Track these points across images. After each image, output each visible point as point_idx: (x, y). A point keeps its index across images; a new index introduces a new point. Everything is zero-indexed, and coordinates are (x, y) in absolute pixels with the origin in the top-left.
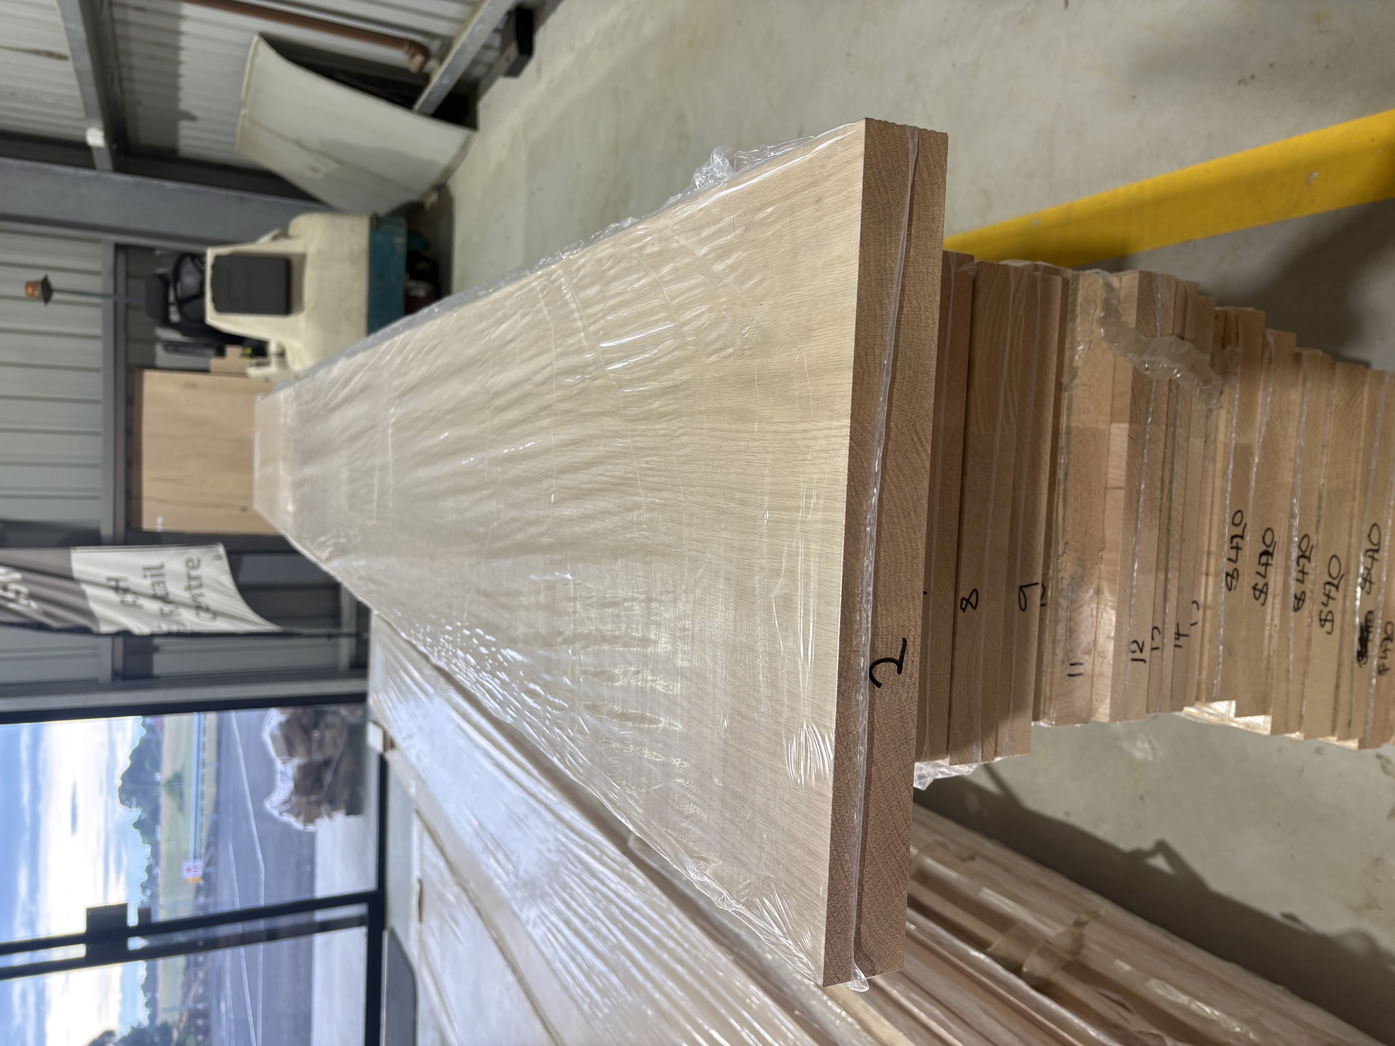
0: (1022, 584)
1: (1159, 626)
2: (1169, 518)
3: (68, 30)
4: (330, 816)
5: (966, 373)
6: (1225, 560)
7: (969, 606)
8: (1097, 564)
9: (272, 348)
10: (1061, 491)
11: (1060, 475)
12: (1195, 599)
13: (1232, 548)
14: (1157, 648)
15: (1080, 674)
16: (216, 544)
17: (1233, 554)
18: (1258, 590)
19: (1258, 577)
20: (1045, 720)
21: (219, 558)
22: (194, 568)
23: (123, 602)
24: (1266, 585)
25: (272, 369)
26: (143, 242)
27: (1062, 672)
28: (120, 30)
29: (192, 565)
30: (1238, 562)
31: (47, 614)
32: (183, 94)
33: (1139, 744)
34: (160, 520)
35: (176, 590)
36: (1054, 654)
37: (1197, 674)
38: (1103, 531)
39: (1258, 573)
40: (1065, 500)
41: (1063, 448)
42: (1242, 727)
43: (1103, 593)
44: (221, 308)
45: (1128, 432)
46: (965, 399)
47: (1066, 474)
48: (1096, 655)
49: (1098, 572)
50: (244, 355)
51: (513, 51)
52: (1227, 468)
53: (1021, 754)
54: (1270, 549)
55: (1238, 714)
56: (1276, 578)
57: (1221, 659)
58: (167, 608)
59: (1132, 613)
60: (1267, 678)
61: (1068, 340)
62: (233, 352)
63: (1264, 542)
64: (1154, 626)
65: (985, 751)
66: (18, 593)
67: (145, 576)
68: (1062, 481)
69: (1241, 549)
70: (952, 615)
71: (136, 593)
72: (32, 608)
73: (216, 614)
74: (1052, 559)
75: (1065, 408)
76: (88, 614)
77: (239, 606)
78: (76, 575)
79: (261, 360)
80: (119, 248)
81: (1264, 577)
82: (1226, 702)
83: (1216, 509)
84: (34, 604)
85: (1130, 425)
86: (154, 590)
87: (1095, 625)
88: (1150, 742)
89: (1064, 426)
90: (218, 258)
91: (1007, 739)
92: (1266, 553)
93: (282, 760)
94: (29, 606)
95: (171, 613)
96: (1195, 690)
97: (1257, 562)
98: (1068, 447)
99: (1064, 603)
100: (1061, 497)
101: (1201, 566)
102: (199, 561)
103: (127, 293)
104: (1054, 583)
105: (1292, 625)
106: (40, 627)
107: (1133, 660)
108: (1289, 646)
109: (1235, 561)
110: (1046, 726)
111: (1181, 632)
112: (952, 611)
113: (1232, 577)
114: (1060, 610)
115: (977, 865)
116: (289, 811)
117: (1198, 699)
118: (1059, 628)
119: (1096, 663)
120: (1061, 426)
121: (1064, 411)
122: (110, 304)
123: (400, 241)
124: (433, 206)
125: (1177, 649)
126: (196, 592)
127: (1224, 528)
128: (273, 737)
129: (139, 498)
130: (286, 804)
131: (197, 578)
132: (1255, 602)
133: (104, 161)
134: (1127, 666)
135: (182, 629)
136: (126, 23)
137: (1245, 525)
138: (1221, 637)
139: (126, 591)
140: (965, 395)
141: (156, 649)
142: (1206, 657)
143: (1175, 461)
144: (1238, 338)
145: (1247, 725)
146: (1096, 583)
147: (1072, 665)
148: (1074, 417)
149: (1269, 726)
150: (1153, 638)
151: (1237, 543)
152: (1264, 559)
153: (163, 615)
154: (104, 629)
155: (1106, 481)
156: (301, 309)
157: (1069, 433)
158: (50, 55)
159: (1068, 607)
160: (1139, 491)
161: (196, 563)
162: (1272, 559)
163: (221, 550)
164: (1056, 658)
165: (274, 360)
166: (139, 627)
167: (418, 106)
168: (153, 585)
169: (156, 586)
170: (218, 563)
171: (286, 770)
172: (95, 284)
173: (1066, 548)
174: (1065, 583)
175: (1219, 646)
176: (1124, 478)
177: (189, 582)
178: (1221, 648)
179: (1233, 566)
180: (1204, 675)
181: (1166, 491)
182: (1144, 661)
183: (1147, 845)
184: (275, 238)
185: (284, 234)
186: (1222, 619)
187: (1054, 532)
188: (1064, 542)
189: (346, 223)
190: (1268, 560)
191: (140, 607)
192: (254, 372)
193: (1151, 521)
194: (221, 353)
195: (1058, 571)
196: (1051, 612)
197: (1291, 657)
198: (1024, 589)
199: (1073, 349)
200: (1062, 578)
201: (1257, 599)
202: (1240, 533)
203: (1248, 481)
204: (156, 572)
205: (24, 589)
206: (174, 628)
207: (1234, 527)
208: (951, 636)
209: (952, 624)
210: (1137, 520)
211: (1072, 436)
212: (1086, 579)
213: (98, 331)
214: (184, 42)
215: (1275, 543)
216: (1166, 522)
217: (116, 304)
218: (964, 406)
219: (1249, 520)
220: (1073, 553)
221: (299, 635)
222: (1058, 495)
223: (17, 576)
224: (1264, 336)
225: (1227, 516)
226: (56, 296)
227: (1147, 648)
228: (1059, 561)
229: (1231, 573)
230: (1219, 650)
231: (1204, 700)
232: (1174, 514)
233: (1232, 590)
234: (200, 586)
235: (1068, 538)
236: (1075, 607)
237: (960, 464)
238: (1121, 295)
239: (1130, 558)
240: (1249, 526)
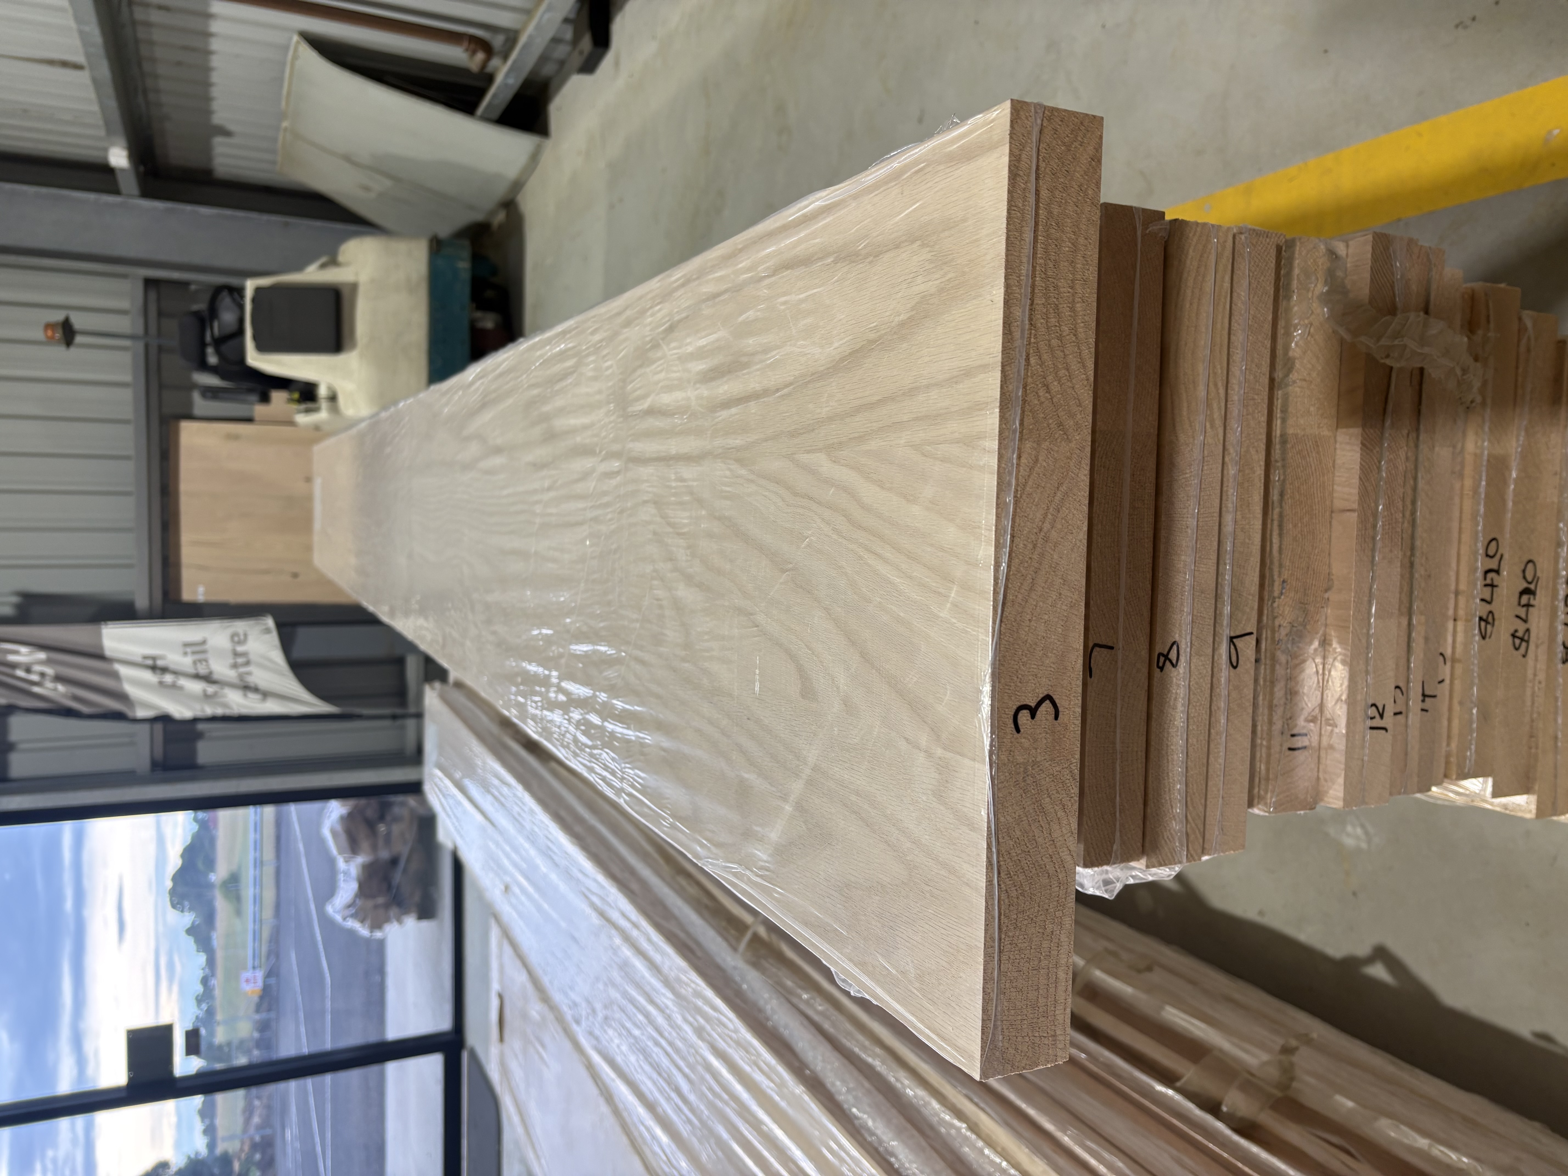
0: (1233, 634)
1: (1401, 685)
2: (1412, 548)
3: (82, 33)
4: (400, 921)
5: (1158, 363)
6: (1478, 601)
7: (1168, 663)
8: (1322, 607)
9: (322, 391)
10: (1276, 517)
11: (1275, 496)
12: (1441, 650)
13: (1486, 585)
14: (1400, 713)
15: (1305, 748)
16: (264, 616)
17: (1487, 594)
18: (1518, 638)
19: (1519, 621)
20: (1260, 806)
21: (267, 631)
22: (240, 643)
23: (161, 683)
24: (1528, 630)
25: (323, 415)
26: (175, 275)
27: (1281, 745)
28: (141, 33)
29: (237, 639)
30: (1494, 603)
31: (76, 698)
32: (216, 105)
33: (1349, 828)
34: (201, 589)
35: (221, 668)
36: (1271, 723)
37: (1444, 744)
38: (1329, 566)
39: (1517, 617)
40: (1280, 526)
41: (1276, 461)
42: (1498, 809)
43: (1330, 645)
44: (263, 347)
45: (1360, 438)
46: (1157, 397)
47: (1282, 494)
48: (1323, 723)
49: (1324, 618)
50: (291, 400)
51: (586, 43)
52: (1479, 485)
53: (1234, 851)
54: (1532, 587)
55: (1495, 795)
56: (1539, 622)
57: (1475, 726)
58: (211, 689)
59: (1370, 668)
60: (1530, 748)
61: (1281, 323)
62: (278, 397)
63: (1524, 578)
64: (1397, 684)
65: (1190, 848)
66: (43, 675)
67: (185, 654)
68: (1276, 504)
69: (1496, 586)
70: (1146, 674)
71: (175, 673)
72: (59, 692)
73: (265, 695)
74: (1266, 602)
75: (1279, 411)
76: (123, 697)
77: (291, 685)
78: (108, 653)
79: (310, 405)
80: (149, 283)
81: (1525, 621)
82: (1481, 779)
83: (1466, 537)
84: (61, 688)
85: (1363, 430)
86: (196, 669)
87: (1321, 684)
88: (1363, 826)
89: (1278, 433)
90: (258, 290)
91: (1217, 833)
92: (1526, 591)
93: (345, 858)
94: (55, 690)
95: (215, 695)
96: (1443, 765)
97: (1516, 603)
98: (1283, 460)
99: (1282, 658)
100: (1276, 523)
101: (1447, 609)
102: (246, 635)
103: (159, 334)
104: (1269, 632)
105: (1561, 680)
106: (68, 713)
107: (1372, 728)
108: (1556, 707)
109: (1489, 603)
110: (1262, 813)
111: (1427, 693)
112: (1145, 670)
113: (1487, 622)
114: (1278, 667)
115: (1156, 977)
116: (354, 916)
117: (1446, 776)
118: (1276, 689)
119: (1323, 732)
120: (1274, 434)
121: (1278, 414)
122: (140, 346)
123: (464, 265)
124: (500, 226)
125: (1424, 713)
126: (242, 670)
127: (1476, 560)
128: (334, 833)
129: (177, 565)
130: (351, 908)
131: (244, 654)
132: (1515, 652)
133: (129, 184)
134: (1364, 737)
135: (228, 712)
136: (148, 25)
137: (1502, 556)
138: (1474, 699)
139: (164, 670)
140: (1157, 392)
141: (200, 736)
142: (1456, 723)
143: (1419, 475)
144: (1488, 321)
145: (1505, 807)
146: (1321, 632)
147: (1293, 736)
148: (1291, 421)
149: (1533, 807)
150: (1395, 702)
151: (1492, 579)
152: (1525, 599)
153: (207, 697)
154: (141, 713)
155: (1332, 502)
156: (353, 345)
157: (1284, 441)
158: (65, 64)
159: (1287, 662)
160: (1375, 514)
161: (242, 637)
162: (1535, 599)
163: (270, 622)
164: (1274, 728)
165: (324, 404)
166: (180, 711)
167: (480, 110)
168: (195, 663)
169: (199, 665)
170: (267, 637)
171: (349, 870)
172: (123, 324)
173: (1283, 588)
174: (1283, 632)
175: (1471, 709)
176: (1357, 498)
177: (234, 659)
178: (1475, 711)
179: (1488, 607)
180: (1454, 745)
181: (1408, 514)
182: (1385, 729)
183: (1362, 950)
184: (323, 266)
185: (333, 262)
186: (1475, 674)
187: (1267, 568)
188: (1282, 580)
189: (401, 246)
190: (1529, 599)
191: (181, 688)
192: (302, 419)
193: (1391, 551)
194: (265, 399)
195: (1275, 618)
196: (1265, 669)
197: (1560, 721)
198: (1235, 640)
199: (1288, 334)
200: (1280, 626)
201: (1517, 649)
202: (1494, 566)
203: (1504, 501)
204: (198, 649)
205: (50, 671)
206: (219, 711)
207: (1488, 559)
208: (1146, 703)
209: (1146, 688)
210: (1373, 550)
211: (1289, 446)
212: (1308, 627)
213: (128, 378)
214: (215, 45)
215: (1538, 579)
216: (1409, 553)
217: (147, 347)
218: (1156, 406)
219: (1506, 550)
220: (1292, 594)
221: (359, 717)
222: (1272, 520)
223: (42, 655)
224: (1520, 319)
225: (1480, 545)
226: (79, 339)
227: (1389, 713)
228: (1275, 605)
229: (1485, 617)
230: (1472, 714)
231: (1454, 777)
232: (1418, 543)
233: (1487, 639)
234: (248, 663)
235: (1285, 575)
236: (1296, 663)
237: (1154, 481)
238: (1348, 265)
239: (1366, 599)
240: (1506, 556)
